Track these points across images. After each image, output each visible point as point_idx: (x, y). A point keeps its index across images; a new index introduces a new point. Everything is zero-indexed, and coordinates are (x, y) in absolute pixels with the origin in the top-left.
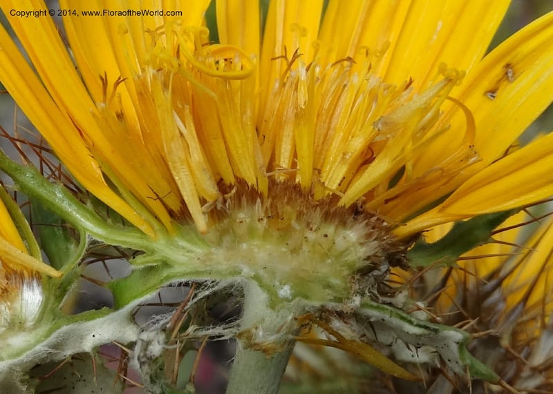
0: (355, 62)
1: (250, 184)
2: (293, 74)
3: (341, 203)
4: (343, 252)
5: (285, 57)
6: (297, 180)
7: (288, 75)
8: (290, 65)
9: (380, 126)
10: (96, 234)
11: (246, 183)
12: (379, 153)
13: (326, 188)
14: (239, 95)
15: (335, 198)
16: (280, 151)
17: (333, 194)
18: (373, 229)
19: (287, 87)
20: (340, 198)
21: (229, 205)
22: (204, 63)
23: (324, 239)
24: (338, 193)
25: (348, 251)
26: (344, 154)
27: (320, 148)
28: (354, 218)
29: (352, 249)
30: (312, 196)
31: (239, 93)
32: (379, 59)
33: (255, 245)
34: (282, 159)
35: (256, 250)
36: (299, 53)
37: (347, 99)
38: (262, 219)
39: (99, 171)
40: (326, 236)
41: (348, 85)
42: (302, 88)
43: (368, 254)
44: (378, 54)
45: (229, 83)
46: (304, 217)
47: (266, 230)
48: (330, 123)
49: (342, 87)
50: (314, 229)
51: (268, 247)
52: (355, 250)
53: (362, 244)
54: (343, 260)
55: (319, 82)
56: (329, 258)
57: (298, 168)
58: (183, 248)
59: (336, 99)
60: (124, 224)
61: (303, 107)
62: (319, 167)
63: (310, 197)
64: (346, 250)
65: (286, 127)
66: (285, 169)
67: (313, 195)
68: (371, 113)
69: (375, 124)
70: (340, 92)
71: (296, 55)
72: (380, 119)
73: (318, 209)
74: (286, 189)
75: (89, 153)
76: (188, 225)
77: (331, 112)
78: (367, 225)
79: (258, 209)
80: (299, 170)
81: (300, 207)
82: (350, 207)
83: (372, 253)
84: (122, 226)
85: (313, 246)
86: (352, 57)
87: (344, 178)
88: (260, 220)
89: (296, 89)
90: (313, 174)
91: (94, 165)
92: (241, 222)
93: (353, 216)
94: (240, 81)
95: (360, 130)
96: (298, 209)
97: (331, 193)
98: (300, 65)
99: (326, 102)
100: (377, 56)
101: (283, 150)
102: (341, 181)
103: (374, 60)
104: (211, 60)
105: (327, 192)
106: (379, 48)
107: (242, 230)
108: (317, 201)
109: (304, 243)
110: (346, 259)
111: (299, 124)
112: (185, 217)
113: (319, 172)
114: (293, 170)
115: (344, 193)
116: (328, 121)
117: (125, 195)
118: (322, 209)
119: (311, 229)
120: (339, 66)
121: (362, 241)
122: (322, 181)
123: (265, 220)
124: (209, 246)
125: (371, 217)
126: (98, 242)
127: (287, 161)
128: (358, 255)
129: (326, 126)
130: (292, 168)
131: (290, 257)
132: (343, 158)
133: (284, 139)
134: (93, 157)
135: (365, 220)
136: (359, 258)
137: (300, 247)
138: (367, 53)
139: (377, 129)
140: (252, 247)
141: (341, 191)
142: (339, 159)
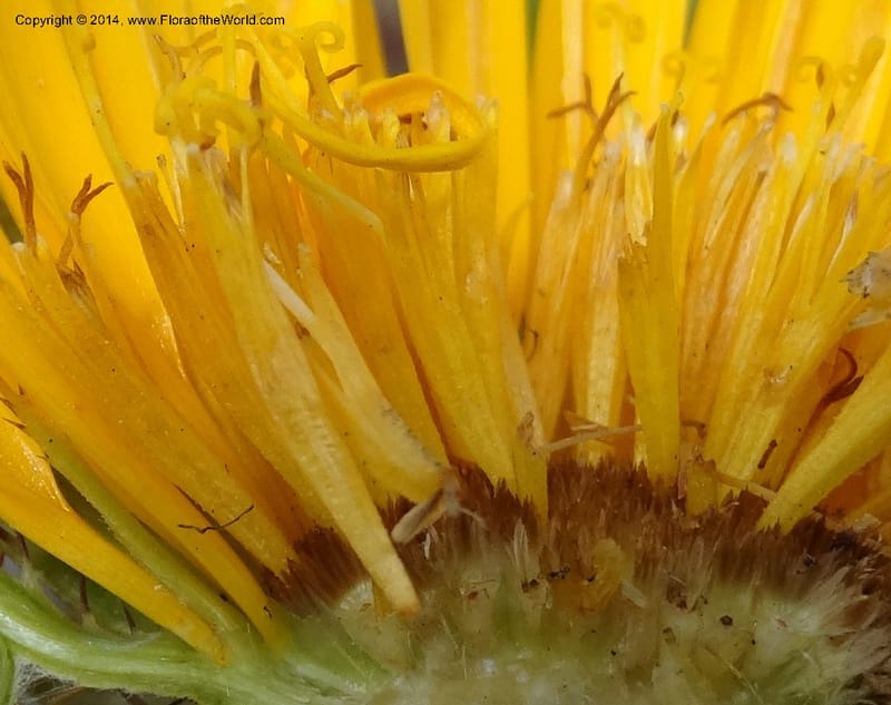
0: (788, 108)
1: (494, 480)
2: (610, 151)
3: (768, 519)
4: (782, 667)
5: (587, 105)
6: (638, 460)
7: (597, 156)
8: (603, 123)
9: (868, 282)
10: (47, 659)
11: (483, 475)
12: (873, 364)
13: (722, 478)
14: (449, 218)
15: (749, 506)
16: (586, 377)
17: (742, 493)
18: (866, 592)
19: (596, 191)
20: (766, 503)
21: (432, 545)
22: (337, 128)
23: (721, 633)
24: (759, 491)
25: (795, 665)
26: (770, 373)
27: (700, 358)
28: (807, 563)
29: (806, 655)
30: (682, 504)
31: (449, 210)
32: (857, 91)
33: (518, 662)
34: (592, 401)
35: (523, 678)
36: (624, 89)
37: (767, 212)
38: (534, 583)
39: (43, 469)
40: (727, 621)
41: (772, 172)
42: (638, 188)
43: (856, 671)
44: (853, 78)
45: (417, 182)
46: (660, 568)
47: (549, 618)
48: (725, 285)
49: (754, 179)
50: (690, 605)
51: (558, 665)
52: (817, 659)
53: (835, 642)
54: (784, 691)
55: (686, 167)
56: (742, 688)
57: (639, 422)
58: (310, 683)
59: (740, 214)
60: (132, 625)
61: (643, 242)
62: (700, 418)
63: (674, 508)
64: (789, 663)
65: (598, 309)
66: (600, 427)
67: (684, 500)
68: (841, 246)
69: (853, 278)
70: (748, 193)
71: (617, 98)
72: (866, 262)
73: (700, 542)
74: (603, 488)
75: (10, 415)
76: (319, 612)
77: (727, 253)
78: (849, 580)
79: (521, 554)
80: (640, 429)
81: (647, 537)
82: (796, 531)
83: (869, 665)
84: (127, 630)
85: (693, 653)
86: (777, 90)
87: (773, 444)
88: (531, 585)
89: (621, 194)
90: (684, 438)
91: (28, 452)
92: (474, 595)
93: (805, 555)
94: (448, 173)
95: (811, 301)
96: (639, 545)
97: (737, 493)
98: (629, 121)
99: (710, 225)
100: (848, 83)
101: (592, 375)
102: (766, 455)
103: (841, 94)
104: (361, 119)
105: (725, 490)
106: (855, 61)
107: (476, 619)
108: (695, 518)
109: (666, 650)
110: (792, 687)
111: (632, 293)
112: (305, 591)
113: (702, 429)
114: (626, 429)
115: (777, 490)
116: (718, 279)
117: (124, 534)
118: (709, 541)
119: (683, 605)
120: (742, 120)
121: (837, 632)
122: (707, 458)
123: (545, 586)
124: (385, 672)
125: (860, 558)
126: (57, 682)
127: (606, 406)
128: (828, 674)
129: (714, 295)
130: (622, 425)
131: (624, 691)
132: (768, 386)
133: (595, 340)
134: (21, 427)
135: (841, 565)
136: (832, 683)
137: (655, 661)
138: (821, 78)
139: (859, 291)
140: (512, 668)
141: (767, 485)
142: (756, 389)
